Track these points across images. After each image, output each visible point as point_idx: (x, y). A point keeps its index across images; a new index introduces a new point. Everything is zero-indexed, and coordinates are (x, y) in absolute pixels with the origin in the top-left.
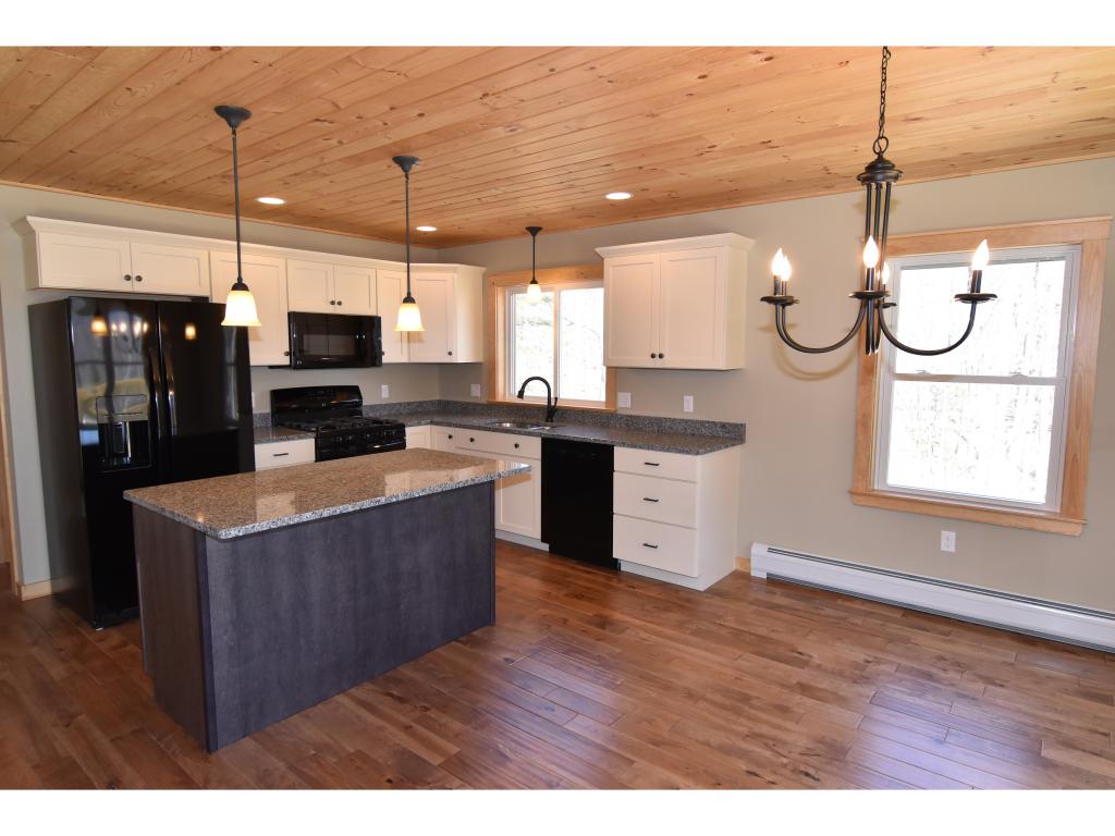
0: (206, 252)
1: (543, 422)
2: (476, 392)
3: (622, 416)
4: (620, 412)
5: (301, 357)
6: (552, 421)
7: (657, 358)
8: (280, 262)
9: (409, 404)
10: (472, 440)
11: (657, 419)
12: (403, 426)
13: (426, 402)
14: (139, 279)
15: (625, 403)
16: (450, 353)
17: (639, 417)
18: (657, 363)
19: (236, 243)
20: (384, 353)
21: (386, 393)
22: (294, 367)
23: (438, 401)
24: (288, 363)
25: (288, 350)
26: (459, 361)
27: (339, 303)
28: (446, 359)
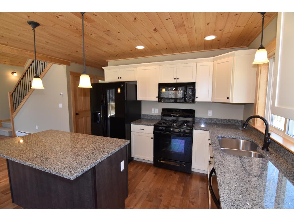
8: (157, 67)
13: (233, 120)
14: (121, 78)
20: (197, 98)
21: (210, 114)
22: (159, 101)
23: (241, 120)
24: (158, 100)
25: (158, 96)
26: (233, 102)
27: (178, 79)
28: (227, 101)
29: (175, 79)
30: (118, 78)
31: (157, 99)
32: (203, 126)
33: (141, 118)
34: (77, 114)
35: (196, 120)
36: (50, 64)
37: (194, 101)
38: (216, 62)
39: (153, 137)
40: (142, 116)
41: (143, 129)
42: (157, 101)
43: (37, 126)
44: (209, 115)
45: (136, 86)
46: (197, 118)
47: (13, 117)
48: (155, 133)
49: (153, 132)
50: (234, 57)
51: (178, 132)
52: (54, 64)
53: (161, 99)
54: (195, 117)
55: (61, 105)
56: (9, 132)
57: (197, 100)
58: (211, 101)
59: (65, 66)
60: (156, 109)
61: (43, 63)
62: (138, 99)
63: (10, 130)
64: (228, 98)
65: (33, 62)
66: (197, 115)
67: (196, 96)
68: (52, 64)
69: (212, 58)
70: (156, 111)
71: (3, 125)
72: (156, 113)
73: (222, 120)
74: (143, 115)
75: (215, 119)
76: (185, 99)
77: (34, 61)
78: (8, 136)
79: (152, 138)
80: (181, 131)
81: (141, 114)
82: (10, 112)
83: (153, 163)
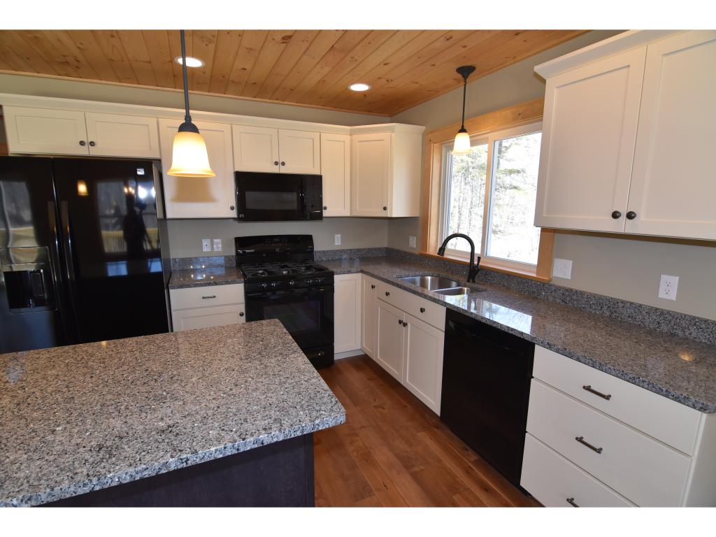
0: (155, 120)
1: (463, 280)
2: (413, 243)
3: (558, 288)
4: (553, 282)
5: (246, 212)
6: (474, 282)
7: (623, 218)
8: (226, 127)
9: (359, 250)
10: (387, 294)
11: (610, 300)
12: (331, 275)
13: (375, 249)
14: (92, 144)
15: (563, 271)
16: (385, 209)
17: (582, 293)
18: (623, 226)
19: (184, 111)
20: (325, 208)
21: (338, 241)
22: (239, 219)
23: (386, 248)
24: (236, 216)
25: (234, 205)
26: (394, 216)
27: (283, 163)
28: (383, 214)
29: (276, 163)
30: (82, 143)
31: (234, 214)
35: (315, 258)
37: (319, 217)
38: (357, 138)
39: (244, 312)
40: (172, 262)
41: (214, 297)
42: (234, 219)
44: (336, 244)
46: (316, 252)
50: (393, 135)
51: (304, 287)
54: (315, 249)
57: (325, 213)
58: (348, 214)
67: (324, 204)
69: (349, 128)
70: (216, 246)
72: (216, 250)
74: (176, 260)
75: (347, 250)
79: (241, 315)
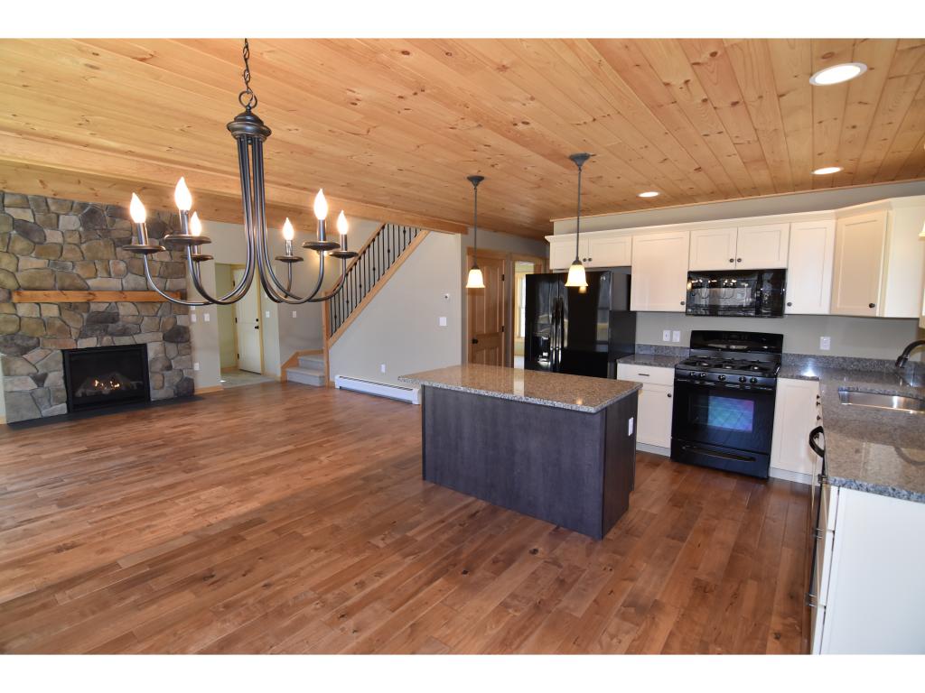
14: (590, 259)
20: (789, 304)
21: (825, 345)
22: (687, 313)
24: (684, 310)
25: (685, 300)
26: (886, 316)
27: (739, 260)
28: (869, 312)
29: (731, 261)
30: (584, 260)
32: (810, 373)
33: (634, 354)
34: (474, 341)
35: (785, 361)
36: (424, 232)
37: (780, 313)
38: (843, 221)
39: (672, 394)
40: (636, 347)
41: (648, 376)
42: (683, 313)
43: (383, 366)
44: (823, 348)
45: (629, 277)
46: (787, 354)
47: (330, 344)
48: (676, 383)
49: (672, 382)
50: (890, 212)
51: (737, 384)
52: (432, 233)
53: (693, 308)
54: (784, 351)
55: (443, 321)
56: (320, 377)
57: (788, 310)
58: (826, 311)
59: (459, 235)
60: (675, 332)
61: (407, 229)
62: (632, 309)
63: (322, 374)
64: (871, 306)
65: (383, 227)
66: (788, 348)
67: (788, 300)
68: (427, 232)
69: (833, 211)
70: (676, 337)
71: (300, 362)
72: (673, 341)
73: (859, 360)
74: (640, 346)
75: (838, 358)
76: (757, 308)
77: (386, 227)
78: (318, 385)
79: (669, 396)
80: (745, 380)
81: (634, 345)
82: (325, 334)
83: (668, 454)
